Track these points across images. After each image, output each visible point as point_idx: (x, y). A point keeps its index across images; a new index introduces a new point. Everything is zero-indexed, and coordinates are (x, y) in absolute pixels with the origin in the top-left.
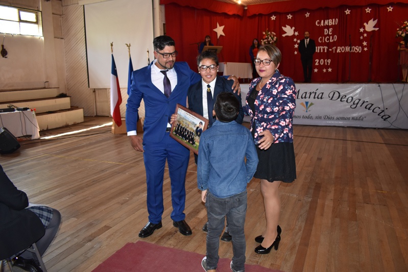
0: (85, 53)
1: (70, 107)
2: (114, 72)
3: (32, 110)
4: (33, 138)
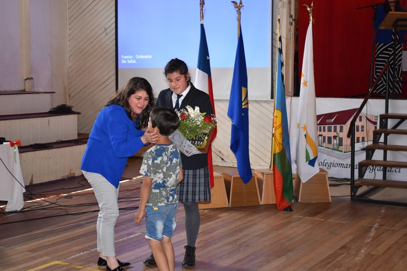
0: (114, 20)
1: (76, 137)
2: (204, 64)
3: (12, 145)
4: (9, 208)
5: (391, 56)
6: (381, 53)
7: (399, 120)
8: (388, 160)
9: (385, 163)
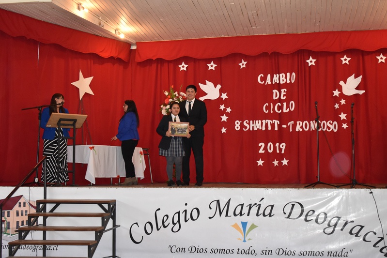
5: (55, 150)
6: (47, 148)
7: (55, 204)
8: (47, 239)
9: (44, 242)
